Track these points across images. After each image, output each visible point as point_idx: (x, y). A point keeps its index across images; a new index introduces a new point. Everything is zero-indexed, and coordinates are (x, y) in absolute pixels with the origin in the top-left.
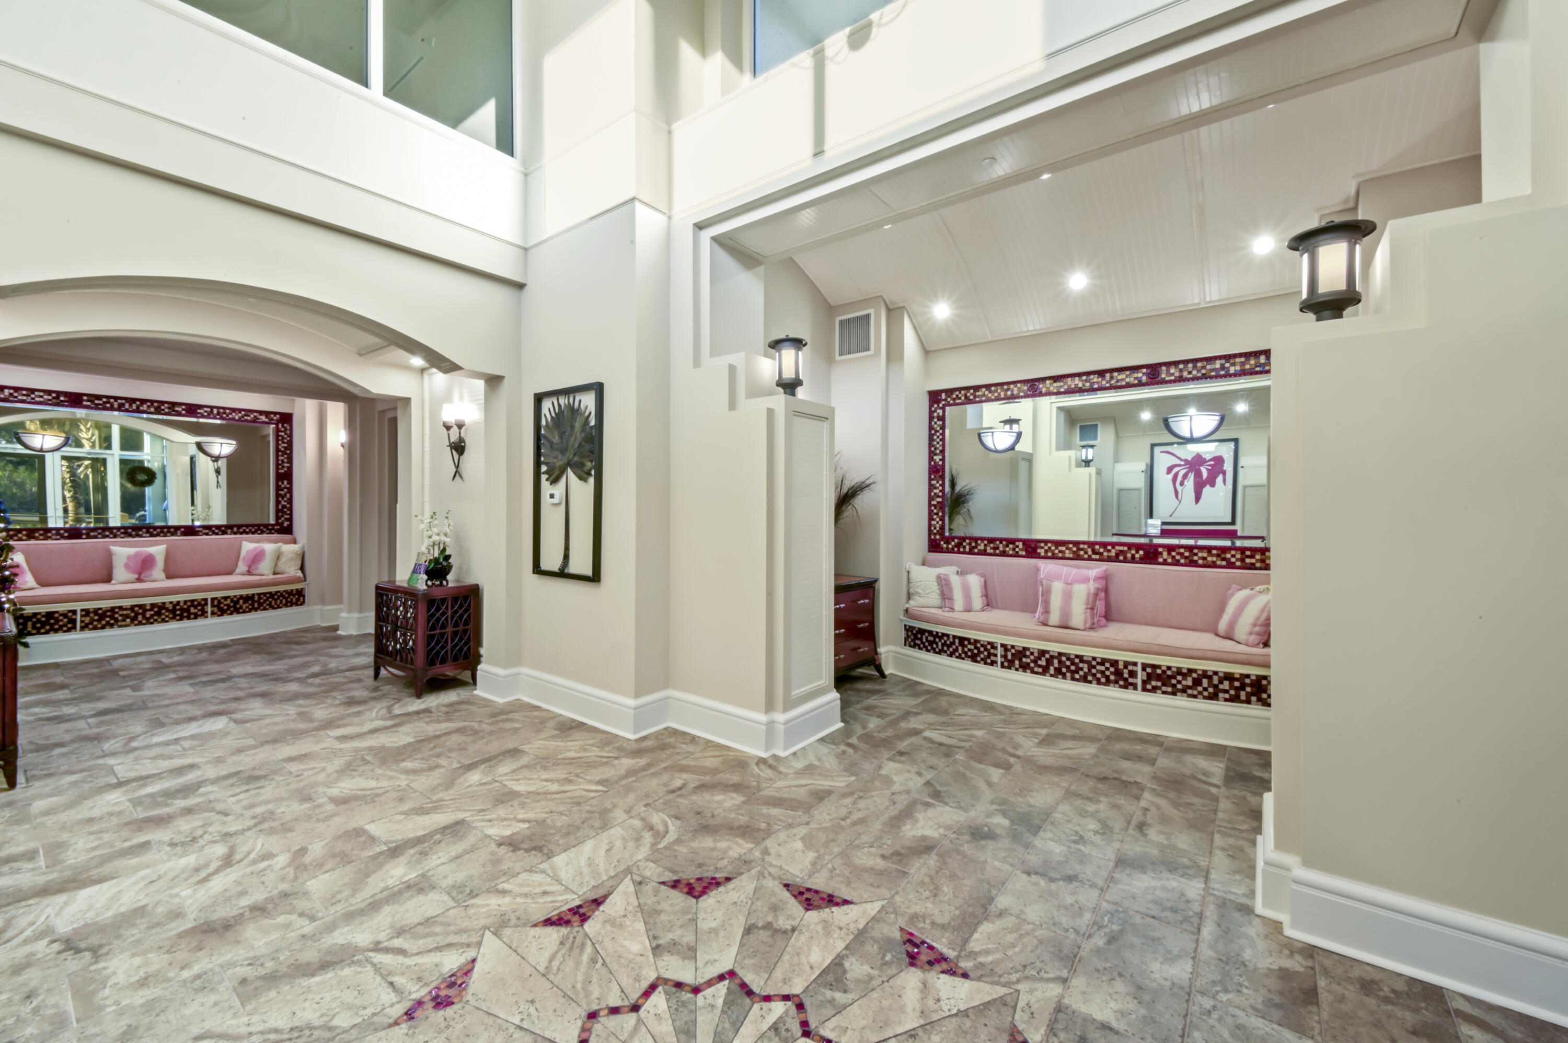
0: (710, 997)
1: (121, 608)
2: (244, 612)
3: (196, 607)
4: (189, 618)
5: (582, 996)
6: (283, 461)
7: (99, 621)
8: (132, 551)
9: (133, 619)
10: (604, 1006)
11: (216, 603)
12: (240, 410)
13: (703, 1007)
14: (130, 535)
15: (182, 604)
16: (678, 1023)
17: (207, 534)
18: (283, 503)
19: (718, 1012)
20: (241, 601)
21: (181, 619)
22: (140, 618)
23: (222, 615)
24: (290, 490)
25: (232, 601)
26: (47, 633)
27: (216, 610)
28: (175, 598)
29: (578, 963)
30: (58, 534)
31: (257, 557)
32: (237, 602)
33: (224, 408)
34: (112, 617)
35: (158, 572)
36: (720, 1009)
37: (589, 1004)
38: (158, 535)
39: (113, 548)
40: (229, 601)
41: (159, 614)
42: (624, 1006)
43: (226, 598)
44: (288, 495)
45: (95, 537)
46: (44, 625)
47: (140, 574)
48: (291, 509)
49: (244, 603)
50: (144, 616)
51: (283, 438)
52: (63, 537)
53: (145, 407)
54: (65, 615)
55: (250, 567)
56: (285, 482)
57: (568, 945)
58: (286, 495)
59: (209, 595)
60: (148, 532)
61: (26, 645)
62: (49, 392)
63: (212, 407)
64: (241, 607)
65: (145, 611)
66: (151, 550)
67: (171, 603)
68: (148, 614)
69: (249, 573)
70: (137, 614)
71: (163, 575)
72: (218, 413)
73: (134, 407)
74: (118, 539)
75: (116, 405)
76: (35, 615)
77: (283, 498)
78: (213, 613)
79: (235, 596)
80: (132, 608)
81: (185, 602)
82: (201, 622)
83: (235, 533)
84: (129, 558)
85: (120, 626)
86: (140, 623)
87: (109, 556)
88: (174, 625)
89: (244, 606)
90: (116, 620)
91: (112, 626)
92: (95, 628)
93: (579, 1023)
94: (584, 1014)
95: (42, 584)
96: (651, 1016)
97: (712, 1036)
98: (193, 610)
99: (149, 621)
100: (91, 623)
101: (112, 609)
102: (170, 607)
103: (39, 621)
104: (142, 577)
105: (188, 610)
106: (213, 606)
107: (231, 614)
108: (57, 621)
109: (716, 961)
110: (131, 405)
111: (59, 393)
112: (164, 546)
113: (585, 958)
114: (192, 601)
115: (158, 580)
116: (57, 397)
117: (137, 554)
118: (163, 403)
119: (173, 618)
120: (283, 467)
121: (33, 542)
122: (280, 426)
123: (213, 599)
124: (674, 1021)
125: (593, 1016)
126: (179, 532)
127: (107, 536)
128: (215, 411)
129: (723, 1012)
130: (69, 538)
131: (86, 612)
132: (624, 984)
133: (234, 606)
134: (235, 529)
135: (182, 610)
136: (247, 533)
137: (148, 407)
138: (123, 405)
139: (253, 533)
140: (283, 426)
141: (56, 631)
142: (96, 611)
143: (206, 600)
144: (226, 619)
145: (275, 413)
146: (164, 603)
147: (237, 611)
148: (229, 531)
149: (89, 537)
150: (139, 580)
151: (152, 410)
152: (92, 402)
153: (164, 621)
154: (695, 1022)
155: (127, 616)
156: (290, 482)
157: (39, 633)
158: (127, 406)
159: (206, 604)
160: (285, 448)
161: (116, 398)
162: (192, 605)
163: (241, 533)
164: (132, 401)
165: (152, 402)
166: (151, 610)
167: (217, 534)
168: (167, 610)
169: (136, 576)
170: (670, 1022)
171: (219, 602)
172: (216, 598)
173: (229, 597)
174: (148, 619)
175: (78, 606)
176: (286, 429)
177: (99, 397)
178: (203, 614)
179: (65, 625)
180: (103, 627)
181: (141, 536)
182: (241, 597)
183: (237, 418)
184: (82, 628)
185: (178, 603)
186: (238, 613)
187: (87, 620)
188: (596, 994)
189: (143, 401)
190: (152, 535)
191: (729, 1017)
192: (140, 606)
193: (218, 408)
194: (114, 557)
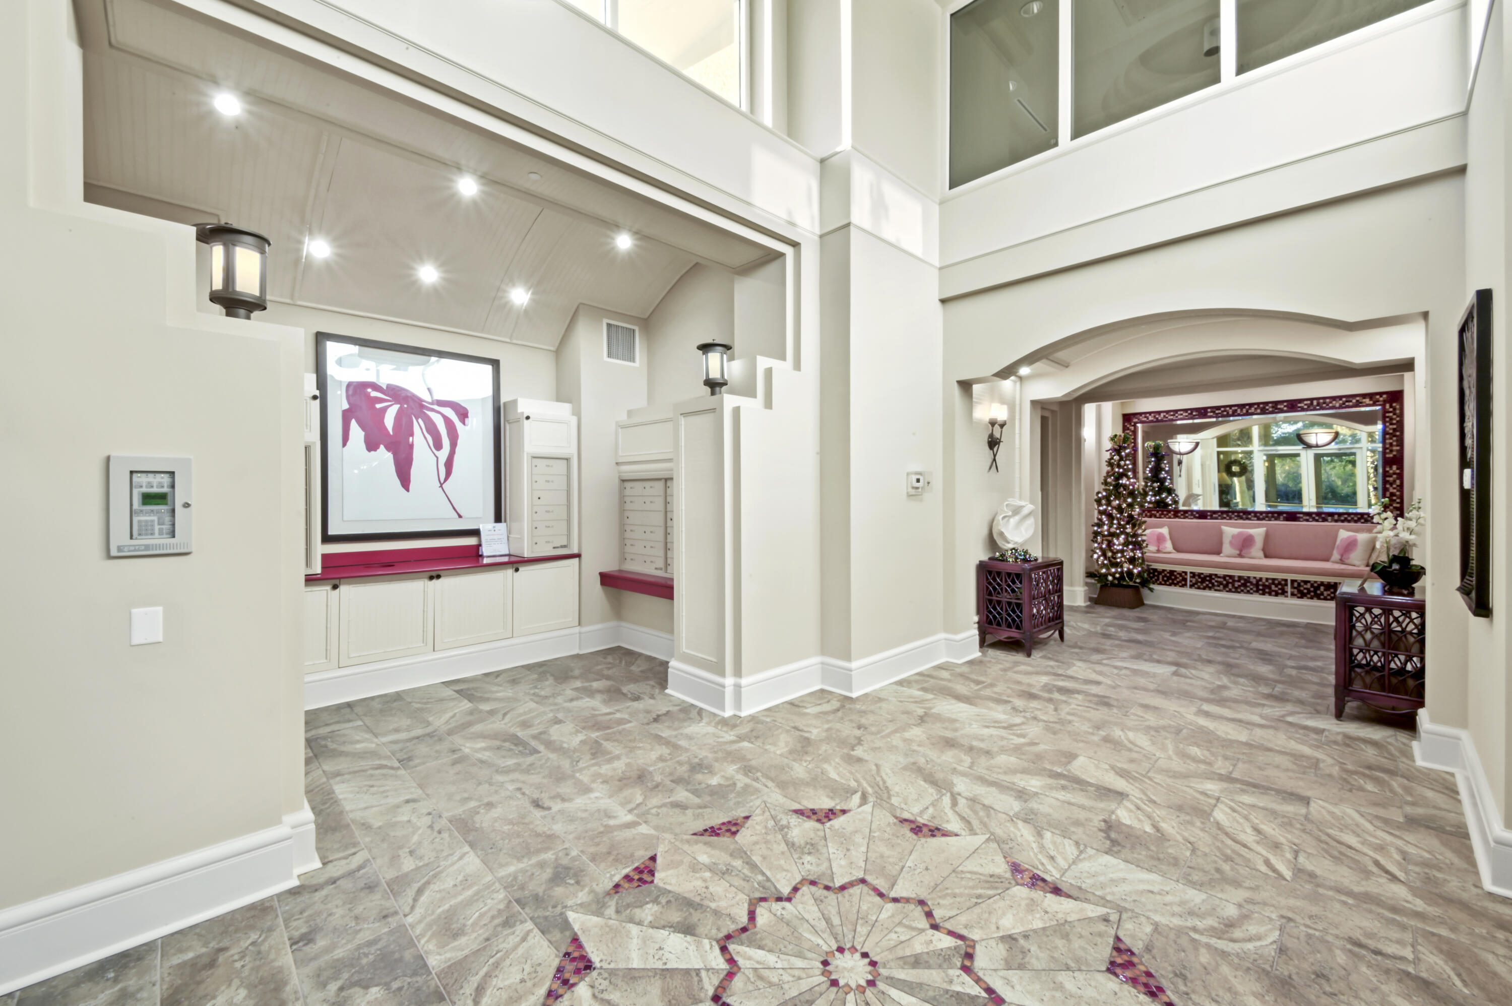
0: (961, 979)
1: (1216, 575)
2: (1325, 599)
3: (1276, 586)
4: (1270, 594)
5: (939, 894)
6: (1391, 444)
7: (1202, 582)
8: (1236, 531)
9: (1226, 586)
10: (932, 907)
11: (1296, 585)
12: (1340, 397)
13: (947, 975)
14: (1241, 518)
15: (1264, 580)
16: (925, 956)
17: (1307, 520)
18: (1391, 490)
19: (945, 986)
20: (1322, 588)
21: (1263, 594)
22: (1230, 586)
23: (1301, 597)
24: (1401, 476)
25: (1312, 586)
26: (1170, 585)
27: (1296, 591)
28: (1258, 575)
29: (973, 888)
30: (1192, 515)
31: (1351, 545)
32: (1318, 588)
33: (1324, 398)
34: (1210, 581)
35: (1256, 550)
36: (948, 988)
37: (932, 899)
38: (1263, 519)
39: (1224, 528)
40: (1309, 586)
41: (1244, 585)
42: (935, 919)
43: (1306, 582)
44: (1398, 482)
45: (1216, 518)
46: (1169, 578)
47: (1241, 551)
48: (1401, 497)
49: (1325, 590)
50: (1233, 585)
51: (1391, 419)
52: (1195, 517)
53: (1253, 410)
54: (1180, 574)
55: (1342, 556)
56: (1394, 467)
57: (991, 879)
58: (1395, 481)
59: (1290, 577)
60: (1255, 516)
61: (1151, 590)
62: (1186, 410)
63: (1312, 400)
64: (1322, 594)
65: (1234, 581)
66: (1252, 531)
67: (1255, 578)
68: (1237, 584)
69: (1342, 561)
70: (1228, 583)
71: (1261, 554)
72: (1318, 404)
73: (1244, 411)
74: (1232, 521)
75: (1231, 412)
76: (1164, 570)
77: (1391, 484)
78: (1293, 594)
79: (1316, 582)
80: (1224, 577)
81: (1267, 579)
82: (1280, 600)
83: (1336, 521)
84: (1233, 536)
85: (1216, 590)
86: (1230, 591)
87: (1221, 534)
88: (1257, 598)
89: (1325, 593)
90: (1213, 584)
91: (1210, 588)
92: (1199, 588)
93: (913, 896)
94: (922, 897)
95: (1177, 549)
96: (928, 938)
97: (918, 981)
98: (1273, 587)
99: (1236, 590)
100: (1196, 583)
101: (1210, 575)
102: (1254, 581)
103: (1165, 576)
104: (1243, 553)
105: (1269, 587)
106: (1293, 587)
107: (1312, 598)
108: (1176, 578)
109: (1013, 987)
110: (1242, 410)
111: (1192, 410)
112: (1265, 529)
113: (980, 891)
114: (1274, 580)
115: (1255, 557)
116: (1191, 413)
117: (1240, 534)
118: (1267, 403)
119: (1257, 591)
120: (1391, 451)
121: (1177, 520)
122: (1388, 406)
123: (1293, 581)
124: (928, 953)
125: (922, 903)
126: (1282, 517)
127: (1224, 518)
128: (1315, 403)
129: (947, 991)
130: (1200, 518)
131: (1193, 575)
132: (958, 918)
133: (1315, 591)
134: (1336, 517)
135: (1264, 585)
136: (1349, 521)
137: (1256, 409)
138: (1236, 410)
139: (1356, 522)
140: (1391, 407)
141: (1175, 585)
142: (1200, 575)
143: (1286, 580)
144: (1305, 602)
145: (1381, 394)
146: (1249, 577)
147: (1318, 597)
148: (1330, 518)
149: (1212, 518)
150: (1240, 556)
151: (1259, 411)
152: (1214, 412)
153: (1248, 592)
154: (929, 967)
155: (1220, 583)
156: (1401, 467)
157: (1165, 584)
158: (1239, 411)
159: (1286, 585)
160: (1394, 430)
161: (1230, 406)
162: (1273, 583)
163: (1343, 521)
164: (1242, 406)
165: (1258, 404)
166: (1239, 581)
167: (1317, 521)
168: (1251, 583)
169: (1238, 552)
170: (926, 950)
171: (1299, 585)
172: (1296, 581)
173: (1309, 582)
174: (1236, 588)
175: (1189, 569)
176: (1395, 409)
177: (1218, 408)
178: (1284, 593)
179: (1180, 582)
180: (1204, 589)
181: (1249, 519)
182: (1322, 584)
183: (1337, 405)
184: (1191, 586)
185: (1261, 579)
186: (1319, 598)
187: (1194, 580)
188: (942, 902)
189: (1251, 405)
190: (1259, 519)
191: (941, 996)
192: (1231, 577)
193: (1318, 399)
194: (1224, 535)
